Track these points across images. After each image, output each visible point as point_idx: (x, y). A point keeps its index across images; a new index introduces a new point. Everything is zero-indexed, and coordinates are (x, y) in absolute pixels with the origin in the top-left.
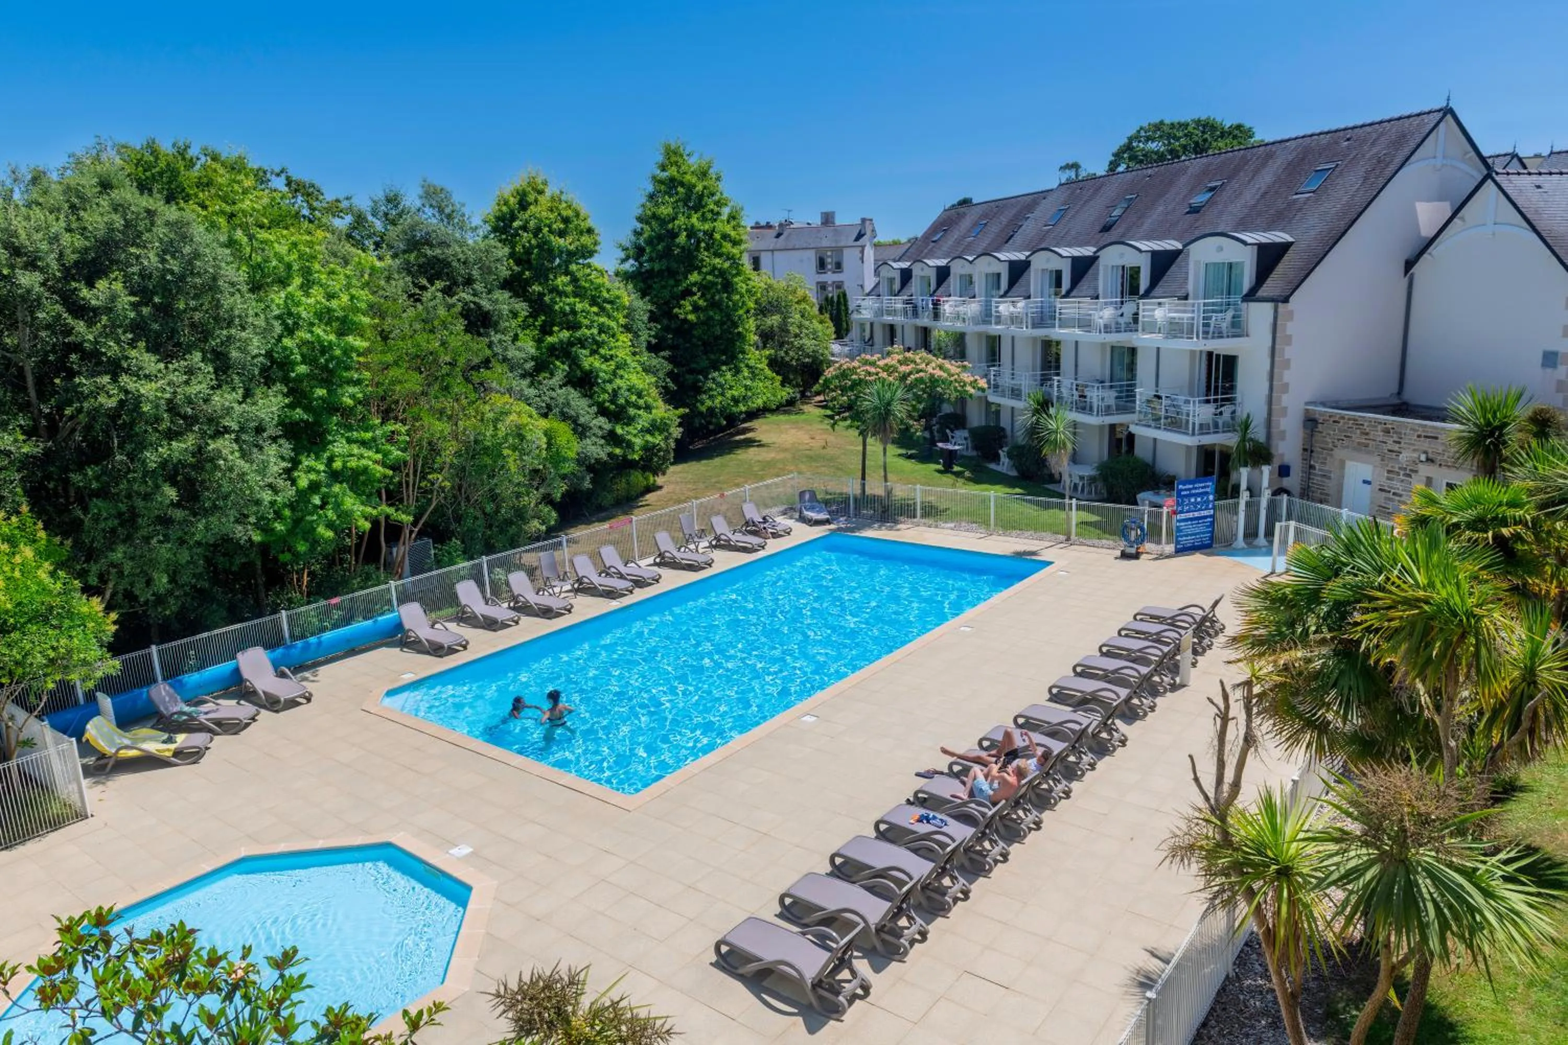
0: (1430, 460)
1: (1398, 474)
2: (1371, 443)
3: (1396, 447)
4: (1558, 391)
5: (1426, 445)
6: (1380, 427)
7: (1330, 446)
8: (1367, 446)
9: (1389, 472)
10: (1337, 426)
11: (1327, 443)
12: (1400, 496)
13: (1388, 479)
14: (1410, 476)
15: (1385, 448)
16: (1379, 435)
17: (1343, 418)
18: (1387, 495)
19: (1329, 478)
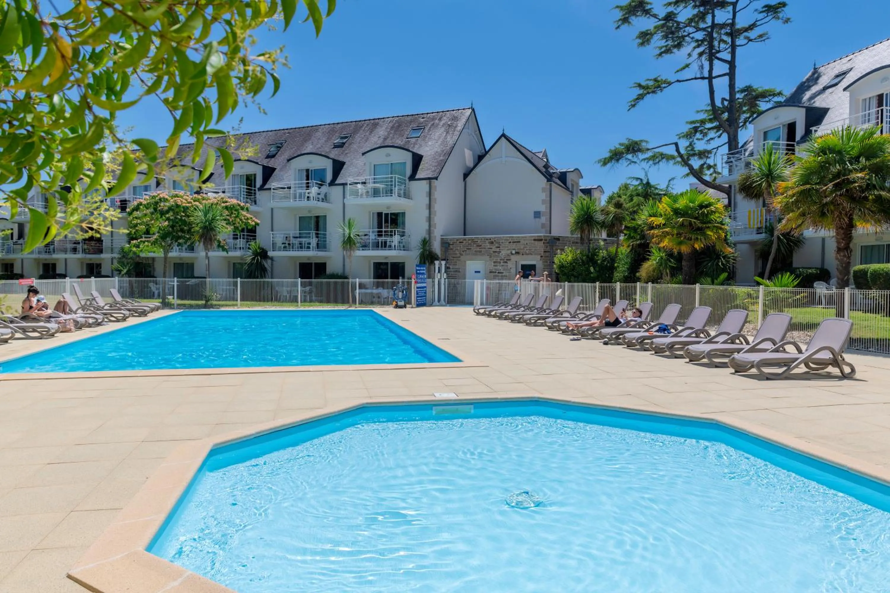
0: (517, 253)
1: (500, 263)
2: (483, 250)
3: (498, 250)
4: (542, 228)
5: (514, 246)
6: (487, 241)
7: (458, 255)
8: (480, 252)
9: (494, 262)
10: (461, 245)
11: (456, 254)
12: (502, 273)
13: (494, 266)
14: (506, 262)
15: (491, 251)
16: (488, 245)
17: (465, 240)
18: (494, 274)
19: (459, 272)
